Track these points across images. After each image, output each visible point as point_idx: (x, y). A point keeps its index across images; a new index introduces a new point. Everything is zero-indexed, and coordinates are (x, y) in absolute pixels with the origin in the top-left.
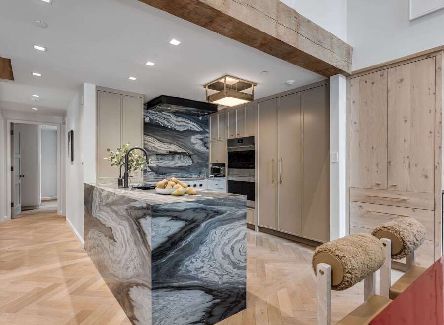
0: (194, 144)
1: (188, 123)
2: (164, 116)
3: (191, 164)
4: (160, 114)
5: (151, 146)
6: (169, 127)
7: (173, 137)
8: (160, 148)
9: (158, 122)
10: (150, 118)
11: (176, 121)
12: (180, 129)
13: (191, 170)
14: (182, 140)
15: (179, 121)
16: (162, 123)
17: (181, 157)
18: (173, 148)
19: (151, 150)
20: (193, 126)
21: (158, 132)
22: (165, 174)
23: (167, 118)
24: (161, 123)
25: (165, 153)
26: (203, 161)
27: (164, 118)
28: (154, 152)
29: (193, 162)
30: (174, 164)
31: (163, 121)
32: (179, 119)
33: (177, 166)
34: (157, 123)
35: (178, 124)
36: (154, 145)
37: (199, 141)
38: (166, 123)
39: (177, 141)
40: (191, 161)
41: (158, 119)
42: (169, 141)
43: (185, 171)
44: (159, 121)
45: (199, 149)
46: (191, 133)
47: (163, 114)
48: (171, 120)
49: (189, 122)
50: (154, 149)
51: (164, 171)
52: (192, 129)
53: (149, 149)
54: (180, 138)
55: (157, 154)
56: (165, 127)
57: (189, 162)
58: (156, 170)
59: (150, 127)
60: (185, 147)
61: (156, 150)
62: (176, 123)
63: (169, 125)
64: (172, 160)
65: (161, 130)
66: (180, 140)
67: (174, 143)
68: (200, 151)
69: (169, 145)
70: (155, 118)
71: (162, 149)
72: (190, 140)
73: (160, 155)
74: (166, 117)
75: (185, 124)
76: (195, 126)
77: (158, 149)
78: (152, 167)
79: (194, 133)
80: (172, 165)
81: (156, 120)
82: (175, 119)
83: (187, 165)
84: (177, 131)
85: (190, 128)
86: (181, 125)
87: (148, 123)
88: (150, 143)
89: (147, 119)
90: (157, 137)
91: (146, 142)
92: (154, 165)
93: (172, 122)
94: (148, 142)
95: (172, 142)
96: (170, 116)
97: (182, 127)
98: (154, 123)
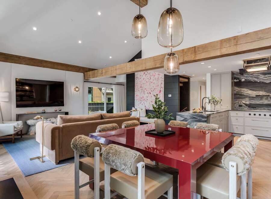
2: (254, 76)
4: (252, 75)
5: (246, 93)
6: (258, 81)
9: (250, 80)
10: (245, 79)
11: (264, 77)
12: (267, 81)
14: (269, 88)
15: (266, 77)
16: (253, 80)
17: (268, 98)
18: (261, 93)
21: (250, 85)
22: (256, 108)
23: (257, 77)
24: (252, 81)
25: (255, 96)
27: (255, 77)
28: (248, 96)
30: (263, 102)
31: (254, 79)
32: (266, 76)
33: (265, 103)
35: (266, 79)
36: (247, 93)
38: (256, 80)
39: (265, 88)
41: (250, 78)
42: (257, 89)
44: (251, 79)
47: (254, 75)
48: (260, 77)
50: (247, 95)
51: (254, 106)
55: (250, 97)
56: (256, 82)
59: (245, 84)
61: (248, 95)
62: (263, 78)
64: (260, 100)
65: (253, 84)
66: (267, 88)
69: (258, 91)
71: (253, 94)
73: (252, 98)
74: (256, 76)
77: (250, 94)
80: (260, 103)
81: (249, 79)
82: (263, 76)
84: (265, 83)
86: (268, 79)
87: (244, 82)
88: (245, 92)
89: (243, 80)
90: (249, 88)
91: (242, 91)
92: (248, 103)
93: (261, 78)
94: (243, 91)
95: (261, 90)
96: (259, 75)
97: (269, 80)
98: (247, 81)
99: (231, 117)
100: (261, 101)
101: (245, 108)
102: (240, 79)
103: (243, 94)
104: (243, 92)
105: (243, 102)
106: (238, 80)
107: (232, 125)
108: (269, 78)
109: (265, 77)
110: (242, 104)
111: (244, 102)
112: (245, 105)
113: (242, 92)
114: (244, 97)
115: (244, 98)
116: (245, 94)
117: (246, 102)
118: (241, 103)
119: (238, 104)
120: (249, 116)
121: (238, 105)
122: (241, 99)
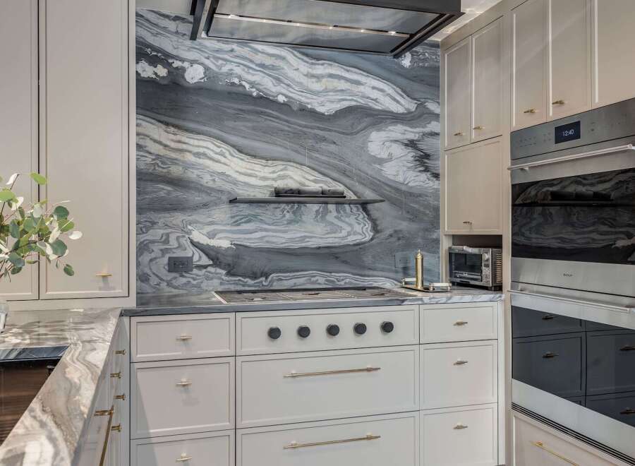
0: (381, 161)
1: (358, 83)
2: (259, 58)
3: (369, 235)
4: (244, 51)
5: (213, 173)
6: (281, 99)
7: (297, 136)
8: (247, 179)
9: (236, 81)
10: (207, 69)
11: (310, 75)
12: (322, 104)
13: (368, 259)
14: (332, 148)
15: (318, 78)
16: (253, 84)
17: (326, 212)
18: (298, 177)
19: (211, 184)
20: (375, 94)
21: (236, 118)
22: (266, 275)
23: (273, 68)
24: (247, 86)
25: (265, 195)
26: (414, 226)
27: (262, 66)
28: (222, 192)
29: (376, 229)
30: (303, 239)
31: (257, 77)
32: (320, 69)
33: (313, 243)
34: (233, 84)
35: (316, 86)
36: (219, 168)
37: (398, 150)
38: (269, 84)
39: (312, 149)
40: (369, 225)
41: (238, 70)
42: (277, 150)
43: (345, 262)
44: (240, 77)
45: (400, 179)
46: (367, 120)
47: (256, 51)
48: (291, 74)
49: (362, 79)
50: (219, 183)
51: (261, 263)
52: (372, 104)
53: (204, 182)
54: (324, 139)
55: (233, 201)
56: (264, 101)
57: (358, 228)
58: (229, 260)
59: (209, 103)
60: (344, 173)
61: (227, 187)
62: (304, 80)
63: (280, 93)
64: (290, 222)
65: (249, 112)
66: (323, 146)
67: (299, 158)
68: (403, 188)
69: (280, 166)
70: (225, 69)
71: (252, 181)
72: (363, 147)
74: (268, 61)
75: (343, 85)
76: (382, 90)
77: (235, 183)
78: (213, 248)
79: (380, 118)
80: (292, 240)
81: (230, 74)
82: (304, 68)
83: (352, 239)
84: (313, 114)
85: (362, 102)
86: (326, 91)
87: (199, 89)
88: (208, 162)
89: (194, 75)
90: (234, 139)
91: (190, 158)
92: (223, 243)
93: (293, 81)
94: (197, 155)
95: (293, 155)
96: (283, 58)
97: (332, 96)
98: (221, 85)
99: (140, 375)
100: (296, 226)
101: (208, 278)
102: (177, 64)
103: (192, 175)
104: (193, 166)
105: (198, 236)
106: (162, 71)
107: (147, 441)
108: (330, 87)
109: (313, 76)
110: (190, 251)
111: (204, 240)
112: (205, 261)
113: (187, 166)
114: (197, 198)
115: (205, 205)
116: (207, 180)
117: (211, 235)
118: (180, 246)
119: (164, 252)
120: (265, 345)
121: (165, 260)
122: (178, 218)
